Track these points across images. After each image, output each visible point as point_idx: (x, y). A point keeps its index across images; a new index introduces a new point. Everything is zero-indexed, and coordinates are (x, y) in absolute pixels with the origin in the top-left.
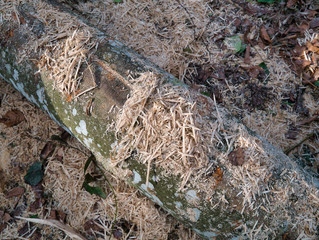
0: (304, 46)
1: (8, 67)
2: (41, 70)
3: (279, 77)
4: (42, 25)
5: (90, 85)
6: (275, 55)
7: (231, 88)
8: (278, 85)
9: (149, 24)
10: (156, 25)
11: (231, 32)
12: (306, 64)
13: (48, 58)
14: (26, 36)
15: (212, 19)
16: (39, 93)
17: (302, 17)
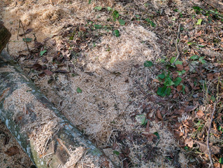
0: (181, 122)
1: (16, 132)
2: (31, 139)
3: (165, 141)
4: (35, 115)
5: (51, 151)
6: (165, 127)
7: (136, 146)
8: (164, 147)
9: (94, 105)
10: (99, 105)
11: (140, 112)
12: (181, 135)
13: (35, 134)
14: (27, 121)
15: (131, 103)
16: (28, 149)
17: (181, 105)
